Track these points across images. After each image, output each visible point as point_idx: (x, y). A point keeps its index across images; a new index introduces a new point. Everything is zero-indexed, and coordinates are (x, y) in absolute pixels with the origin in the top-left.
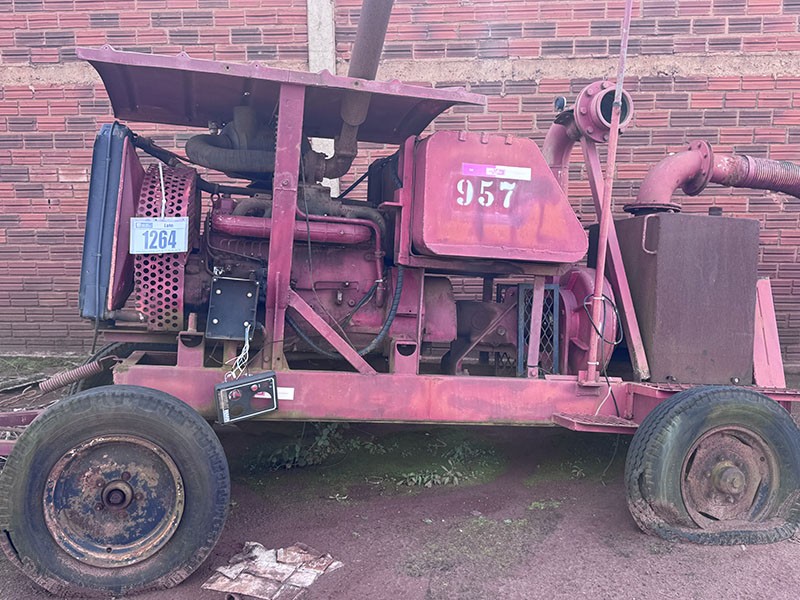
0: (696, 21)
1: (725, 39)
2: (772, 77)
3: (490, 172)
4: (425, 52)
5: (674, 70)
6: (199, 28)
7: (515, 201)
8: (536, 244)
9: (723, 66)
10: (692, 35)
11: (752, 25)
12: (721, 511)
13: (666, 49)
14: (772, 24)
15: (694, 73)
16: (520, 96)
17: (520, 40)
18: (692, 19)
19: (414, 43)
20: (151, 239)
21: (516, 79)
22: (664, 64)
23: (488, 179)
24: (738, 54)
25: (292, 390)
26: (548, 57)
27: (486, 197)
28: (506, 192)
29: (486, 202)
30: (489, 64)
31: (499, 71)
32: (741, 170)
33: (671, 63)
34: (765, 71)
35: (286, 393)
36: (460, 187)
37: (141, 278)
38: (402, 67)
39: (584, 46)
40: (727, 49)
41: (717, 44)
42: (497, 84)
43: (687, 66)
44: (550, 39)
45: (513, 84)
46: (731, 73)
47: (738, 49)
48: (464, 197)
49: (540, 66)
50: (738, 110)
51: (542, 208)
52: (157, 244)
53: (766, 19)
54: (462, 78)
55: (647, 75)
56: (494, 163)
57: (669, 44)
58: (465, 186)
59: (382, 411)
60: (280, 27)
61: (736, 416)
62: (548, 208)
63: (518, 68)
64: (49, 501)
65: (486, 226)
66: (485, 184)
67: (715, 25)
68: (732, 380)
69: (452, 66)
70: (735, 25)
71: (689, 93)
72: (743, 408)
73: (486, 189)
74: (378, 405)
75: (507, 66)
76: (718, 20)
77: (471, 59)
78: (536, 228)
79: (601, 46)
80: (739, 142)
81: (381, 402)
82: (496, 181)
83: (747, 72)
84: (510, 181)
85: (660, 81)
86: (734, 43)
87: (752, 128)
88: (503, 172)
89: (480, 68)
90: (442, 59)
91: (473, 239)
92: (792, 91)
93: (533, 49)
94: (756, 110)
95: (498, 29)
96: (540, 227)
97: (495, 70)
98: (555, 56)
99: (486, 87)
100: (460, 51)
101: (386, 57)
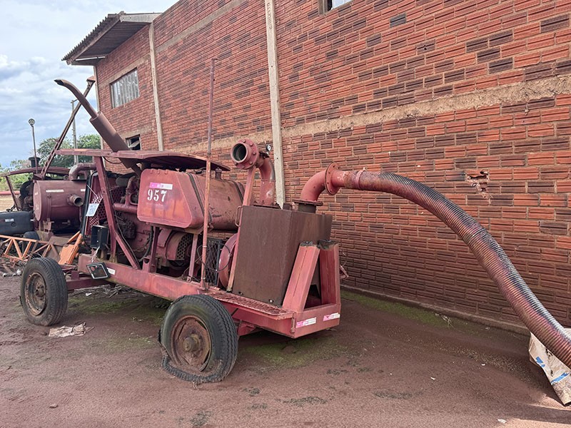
1: (443, 88)
2: (474, 108)
3: (159, 186)
4: (310, 119)
5: (416, 112)
7: (166, 199)
8: (172, 218)
9: (444, 106)
10: (424, 89)
11: (458, 75)
13: (410, 100)
14: (471, 72)
15: (427, 113)
16: (346, 137)
17: (344, 107)
18: (424, 78)
19: (305, 116)
20: (91, 211)
21: (343, 128)
22: (410, 109)
24: (451, 96)
25: (115, 271)
26: (356, 114)
28: (163, 195)
29: (156, 199)
30: (332, 122)
31: (337, 125)
32: (351, 180)
33: (414, 109)
34: (469, 105)
35: (112, 271)
36: (149, 192)
37: (91, 225)
38: (302, 128)
40: (445, 94)
41: (438, 92)
43: (423, 109)
44: (356, 104)
45: (343, 131)
46: (448, 109)
47: (451, 93)
48: (150, 197)
49: (353, 120)
50: (455, 134)
51: (175, 202)
53: (467, 69)
54: (323, 130)
55: (402, 118)
56: (160, 182)
57: (412, 97)
60: (265, 116)
63: (344, 122)
65: (156, 210)
66: (157, 191)
67: (438, 79)
69: (319, 125)
70: (449, 77)
71: (426, 126)
75: (339, 122)
77: (325, 120)
79: (378, 104)
80: (457, 156)
82: (160, 190)
83: (459, 107)
84: (165, 190)
85: (408, 121)
86: (448, 90)
87: (464, 145)
88: (163, 186)
89: (329, 124)
90: (315, 122)
91: (151, 215)
92: (489, 117)
93: (349, 111)
94: (466, 133)
95: (334, 102)
96: (174, 210)
97: (335, 125)
98: (358, 113)
99: (332, 134)
100: (321, 117)
101: (297, 124)
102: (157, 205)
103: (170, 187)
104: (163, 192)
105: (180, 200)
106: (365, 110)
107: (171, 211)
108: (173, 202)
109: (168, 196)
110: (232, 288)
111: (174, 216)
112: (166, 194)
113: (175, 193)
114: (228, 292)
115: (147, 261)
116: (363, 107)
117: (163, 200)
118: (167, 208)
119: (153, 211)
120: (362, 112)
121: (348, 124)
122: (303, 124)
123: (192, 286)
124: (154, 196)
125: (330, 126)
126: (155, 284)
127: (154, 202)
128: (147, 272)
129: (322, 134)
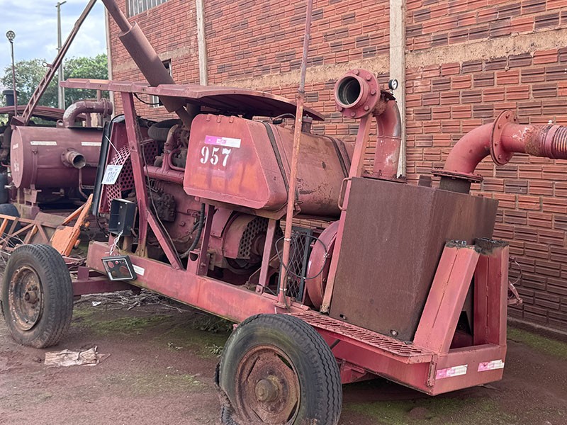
3: (219, 141)
4: (457, 37)
7: (229, 162)
8: (238, 192)
16: (520, 69)
17: (519, 18)
19: (449, 32)
20: (109, 177)
21: (516, 53)
23: (216, 146)
25: (144, 269)
26: (541, 30)
27: (214, 159)
28: (225, 155)
29: (214, 162)
30: (497, 42)
31: (504, 47)
32: (537, 140)
35: (139, 270)
36: (203, 151)
37: (109, 198)
42: (502, 60)
44: (542, 14)
45: (515, 58)
48: (204, 158)
49: (535, 40)
51: (244, 168)
54: (479, 57)
56: (221, 136)
58: (205, 149)
59: (177, 293)
60: (379, 32)
62: (248, 169)
63: (518, 44)
65: (213, 178)
69: (473, 47)
73: (215, 153)
75: (509, 42)
77: (485, 39)
78: (239, 181)
81: (178, 288)
82: (221, 148)
84: (228, 148)
88: (225, 142)
89: (491, 46)
90: (466, 42)
91: (206, 186)
95: (502, 10)
96: (241, 181)
97: (501, 48)
98: (545, 29)
99: (495, 63)
100: (478, 33)
101: (433, 45)
102: (214, 171)
103: (236, 143)
104: (225, 151)
105: (252, 163)
106: (557, 24)
107: (236, 181)
108: (241, 167)
109: (234, 158)
110: (329, 308)
111: (241, 189)
112: (230, 156)
113: (245, 154)
114: (322, 313)
115: (195, 257)
116: (554, 18)
117: (224, 164)
118: (231, 177)
119: (209, 181)
120: (552, 27)
121: (524, 46)
122: (444, 46)
123: (264, 301)
124: (210, 157)
125: (492, 49)
126: (206, 293)
127: (211, 166)
128: (194, 275)
129: (478, 63)
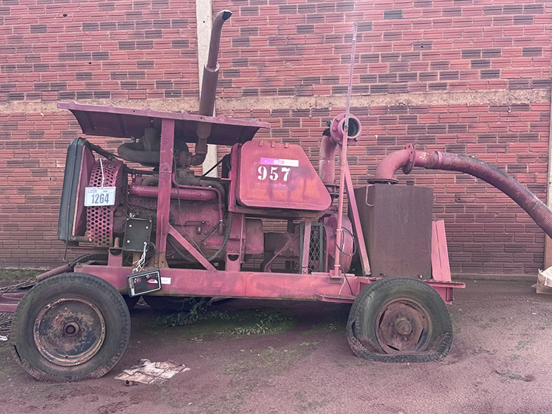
0: (420, 74)
1: (437, 84)
2: (467, 104)
3: (276, 162)
4: (265, 93)
5: (409, 101)
6: (137, 80)
7: (290, 177)
8: (301, 200)
9: (437, 99)
10: (418, 81)
11: (454, 75)
12: (400, 345)
13: (403, 90)
14: (465, 75)
15: (420, 103)
16: (320, 117)
17: (320, 86)
18: (418, 72)
19: (259, 88)
20: (95, 199)
21: (318, 107)
22: (403, 98)
23: (275, 166)
24: (445, 92)
25: (170, 279)
26: (336, 95)
27: (274, 176)
28: (285, 173)
29: (274, 178)
30: (302, 99)
31: (308, 103)
32: (434, 160)
33: (407, 98)
34: (462, 101)
35: (166, 281)
36: (260, 170)
37: (90, 219)
38: (252, 101)
39: (356, 89)
40: (440, 89)
41: (433, 87)
42: (307, 111)
43: (416, 100)
44: (337, 85)
45: (316, 111)
46: (442, 103)
47: (445, 89)
48: (262, 175)
49: (332, 100)
50: (447, 124)
51: (305, 182)
52: (99, 201)
53: (461, 72)
54: (287, 107)
55: (393, 105)
56: (278, 157)
57: (405, 87)
58: (262, 169)
59: (219, 291)
60: (183, 79)
61: (406, 292)
62: (309, 182)
63: (319, 102)
64: (36, 330)
65: (274, 191)
66: (273, 169)
67: (433, 76)
68: (419, 276)
69: (281, 101)
70: (443, 76)
71: (418, 115)
72: (409, 288)
73: (274, 171)
74: (217, 288)
75: (312, 100)
76: (434, 73)
77: (292, 96)
78: (302, 192)
79: (366, 88)
80: (448, 142)
81: (219, 286)
82: (280, 167)
83: (452, 102)
84: (287, 167)
85: (400, 108)
86: (443, 86)
87: (456, 134)
88: (283, 162)
89: (297, 101)
90: (276, 97)
91: (267, 197)
92: (478, 113)
93: (326, 91)
94: (458, 124)
95: (306, 79)
96: (304, 190)
97: (304, 103)
98: (339, 95)
99: (300, 112)
100: (284, 92)
101: (243, 95)
102: (275, 185)
103: (295, 163)
105: (313, 178)
107: (299, 191)
109: (294, 174)
110: (371, 271)
112: (291, 173)
113: (304, 171)
115: (234, 258)
116: (346, 89)
117: (285, 179)
118: (293, 188)
119: (270, 193)
121: (324, 104)
124: (269, 174)
125: (298, 104)
126: (254, 284)
127: (271, 181)
129: (286, 111)
